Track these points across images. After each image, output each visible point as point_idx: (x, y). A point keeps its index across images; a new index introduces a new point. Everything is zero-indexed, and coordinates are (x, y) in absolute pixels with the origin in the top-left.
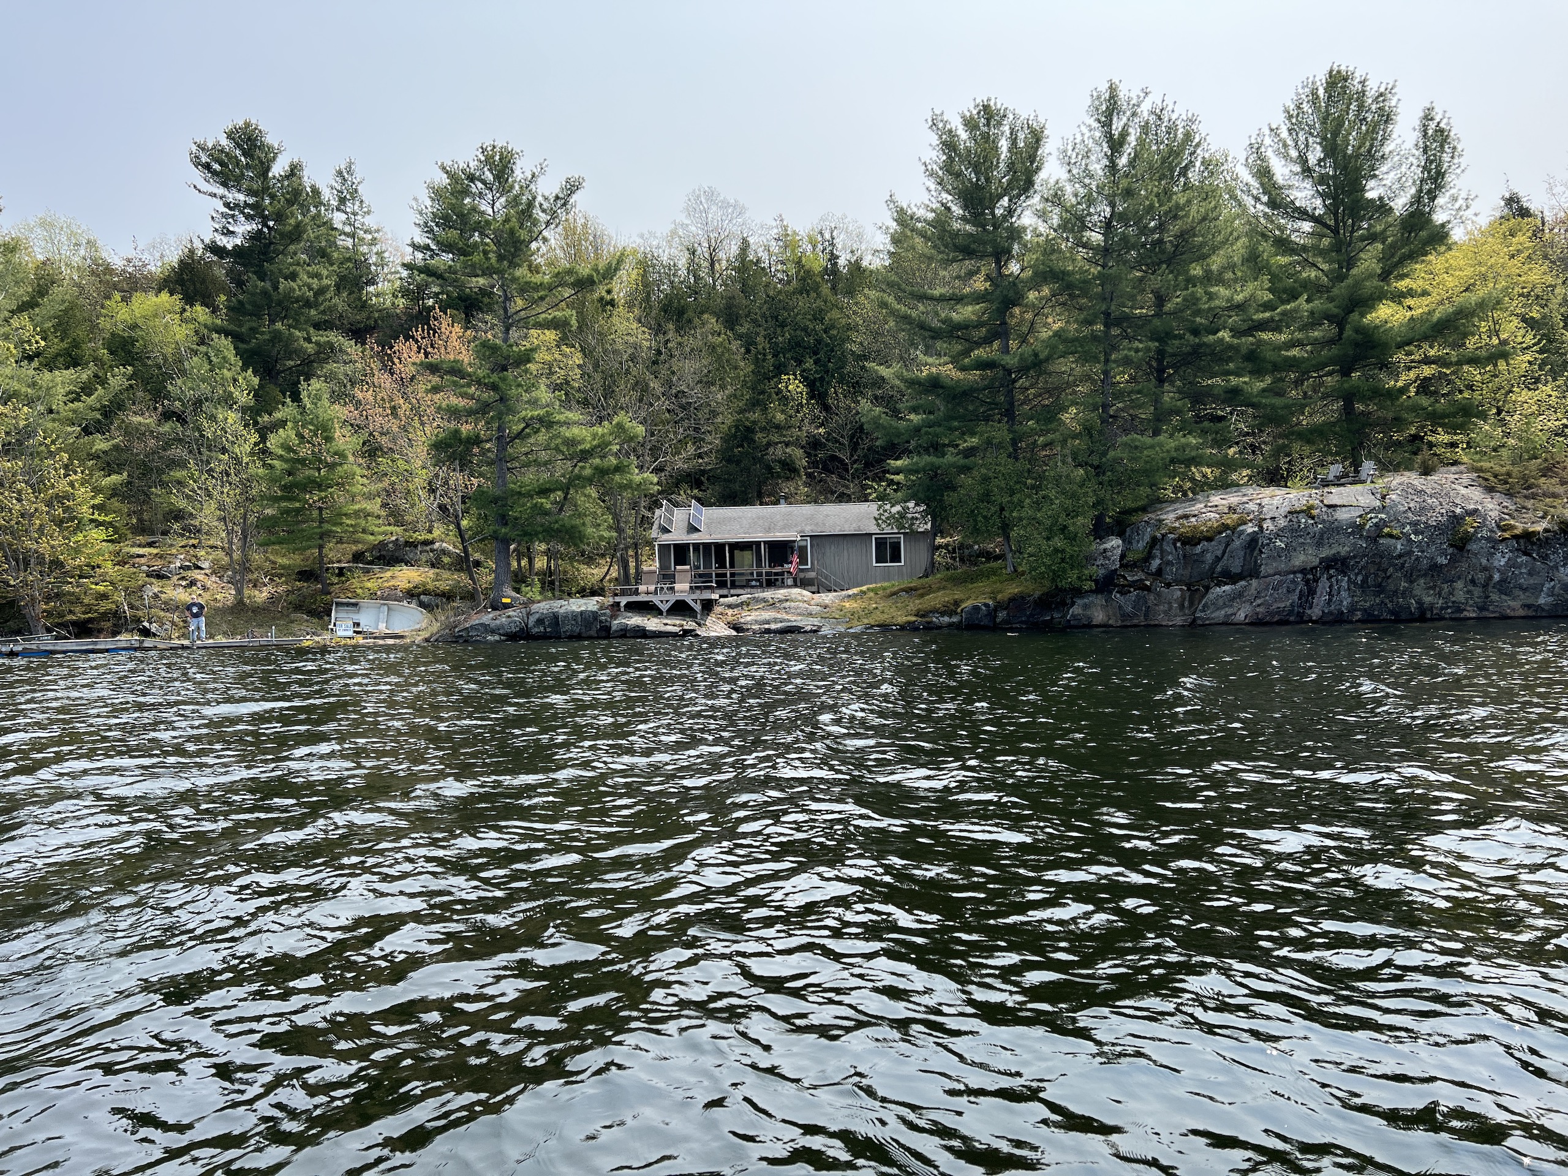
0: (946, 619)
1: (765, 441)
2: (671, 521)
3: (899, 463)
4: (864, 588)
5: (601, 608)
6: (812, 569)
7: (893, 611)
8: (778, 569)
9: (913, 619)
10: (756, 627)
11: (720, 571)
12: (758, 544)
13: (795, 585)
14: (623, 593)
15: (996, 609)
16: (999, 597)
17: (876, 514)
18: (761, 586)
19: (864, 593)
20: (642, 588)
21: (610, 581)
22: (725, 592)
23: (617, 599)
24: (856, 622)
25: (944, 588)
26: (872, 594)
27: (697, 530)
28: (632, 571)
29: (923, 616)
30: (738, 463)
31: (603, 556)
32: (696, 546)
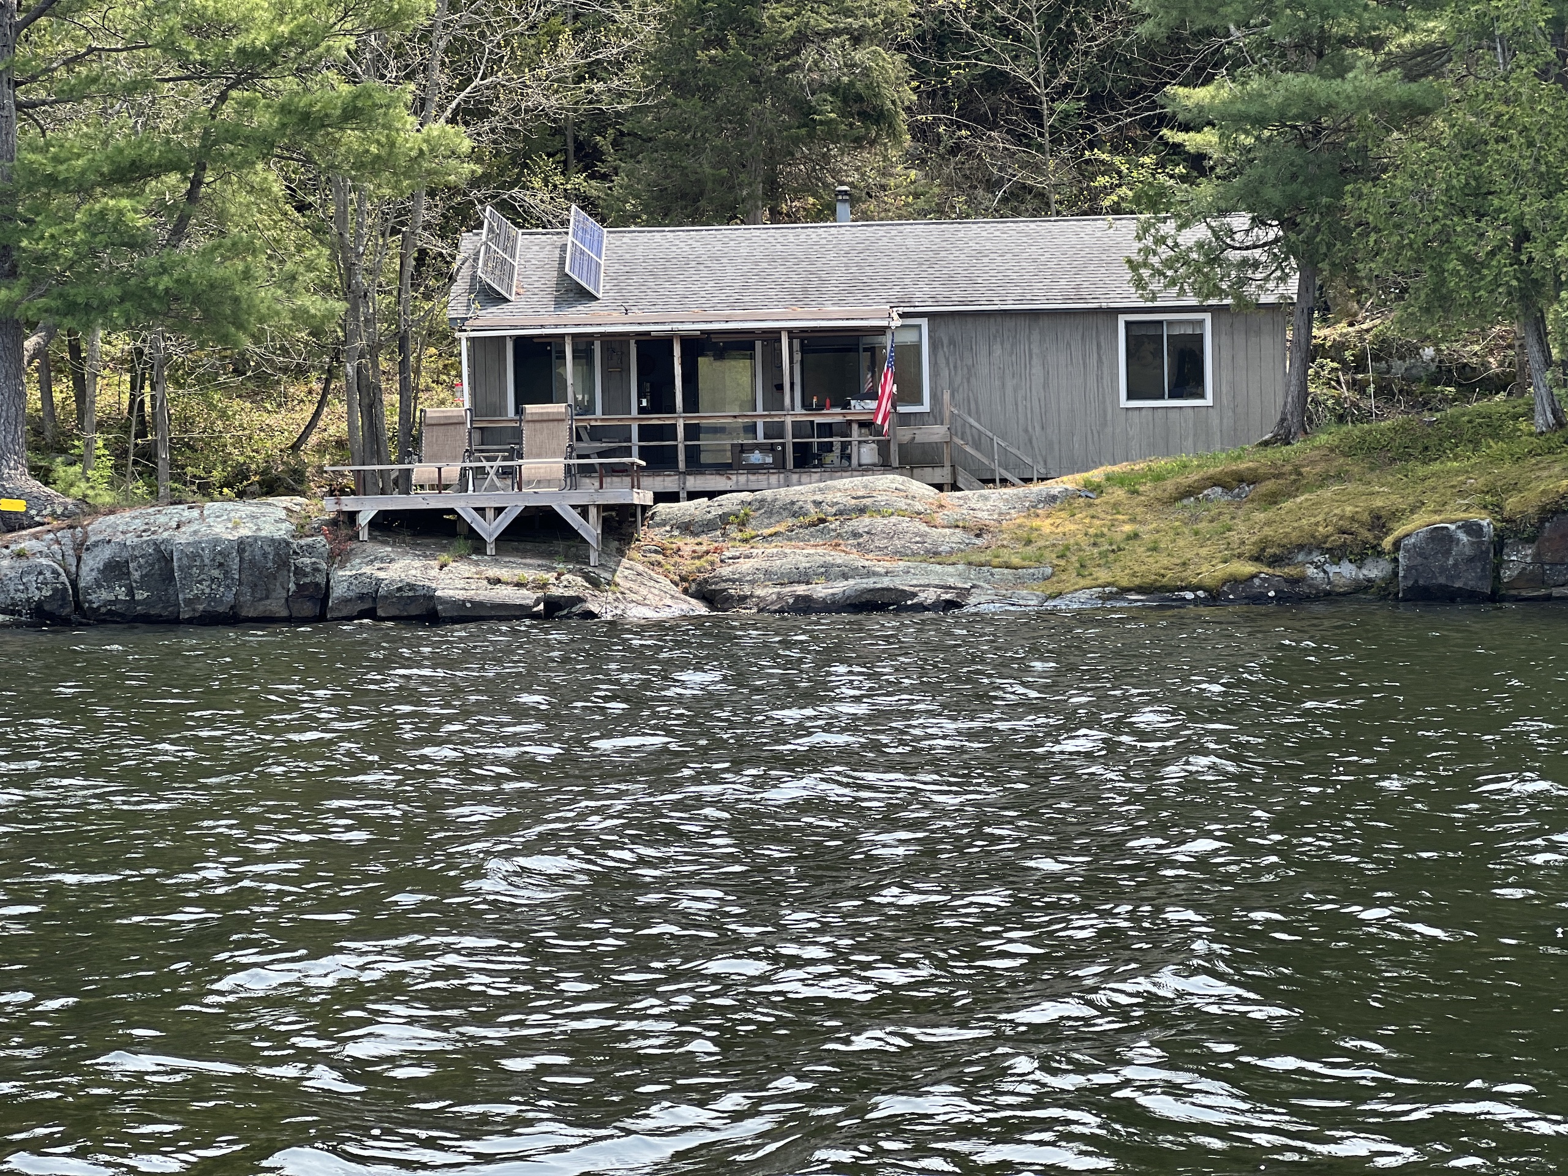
0: (1346, 572)
1: (790, 28)
2: (505, 269)
3: (1202, 94)
4: (1096, 475)
5: (301, 531)
6: (935, 416)
7: (1185, 546)
8: (833, 416)
9: (1249, 568)
10: (767, 592)
11: (655, 420)
12: (771, 337)
13: (884, 465)
14: (363, 486)
15: (1499, 544)
16: (1512, 503)
17: (1133, 249)
18: (779, 466)
19: (1097, 489)
20: (422, 471)
21: (321, 449)
22: (668, 483)
23: (349, 504)
24: (1071, 578)
25: (1340, 476)
26: (1120, 494)
27: (584, 295)
28: (391, 419)
29: (1275, 561)
30: (707, 92)
31: (300, 372)
32: (584, 344)
